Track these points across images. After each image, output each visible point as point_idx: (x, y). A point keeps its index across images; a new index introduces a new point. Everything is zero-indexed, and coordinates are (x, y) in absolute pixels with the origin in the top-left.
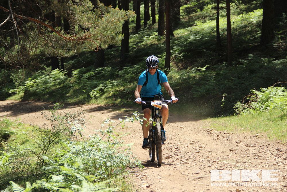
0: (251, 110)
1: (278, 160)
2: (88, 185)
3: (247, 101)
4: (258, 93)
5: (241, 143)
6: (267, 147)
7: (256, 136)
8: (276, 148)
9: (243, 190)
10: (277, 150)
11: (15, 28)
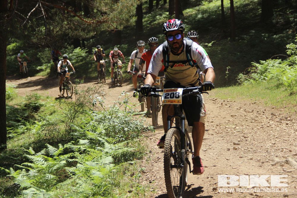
0: (252, 80)
1: (271, 122)
2: (110, 146)
3: (248, 73)
4: (257, 65)
5: (242, 109)
6: (264, 112)
7: (255, 103)
8: (271, 112)
9: (239, 148)
10: (272, 114)
11: (43, 14)
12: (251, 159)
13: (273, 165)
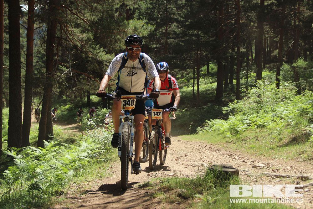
1: (207, 151)
5: (193, 145)
6: (205, 147)
7: (202, 142)
8: (209, 147)
11: (71, 75)
12: (183, 164)
13: (193, 167)
